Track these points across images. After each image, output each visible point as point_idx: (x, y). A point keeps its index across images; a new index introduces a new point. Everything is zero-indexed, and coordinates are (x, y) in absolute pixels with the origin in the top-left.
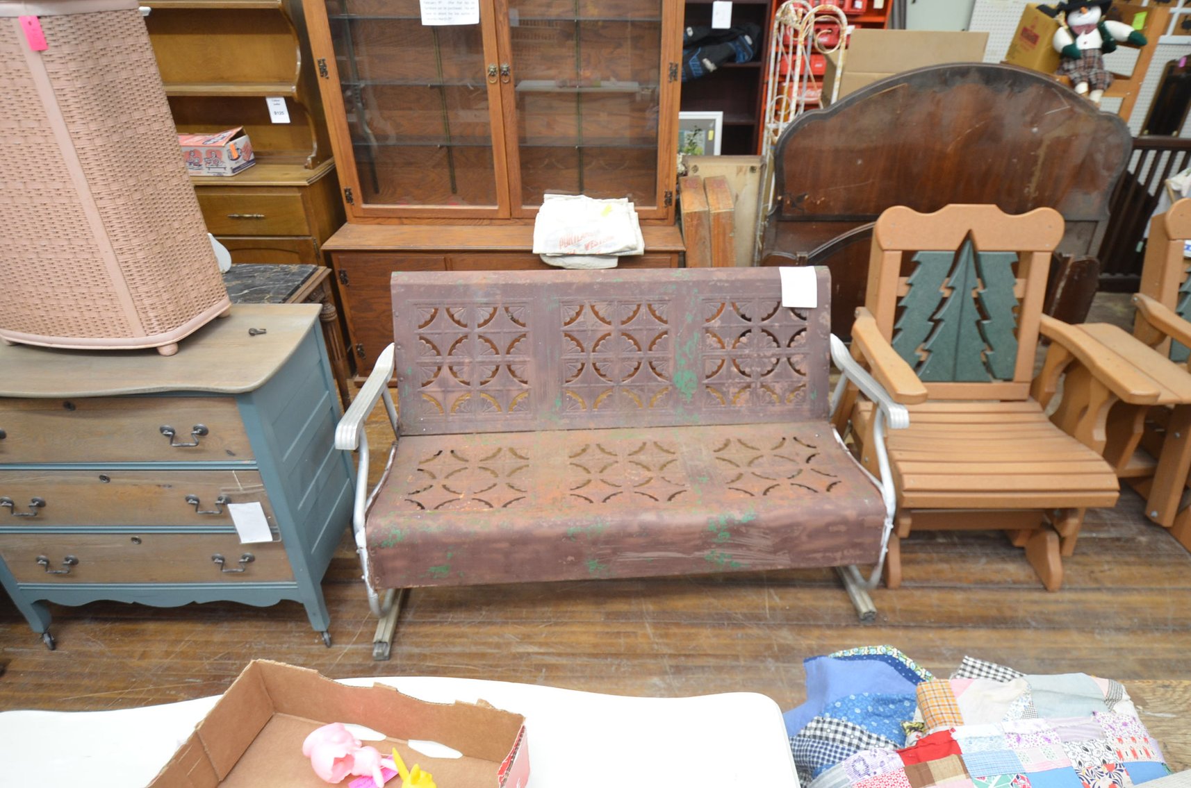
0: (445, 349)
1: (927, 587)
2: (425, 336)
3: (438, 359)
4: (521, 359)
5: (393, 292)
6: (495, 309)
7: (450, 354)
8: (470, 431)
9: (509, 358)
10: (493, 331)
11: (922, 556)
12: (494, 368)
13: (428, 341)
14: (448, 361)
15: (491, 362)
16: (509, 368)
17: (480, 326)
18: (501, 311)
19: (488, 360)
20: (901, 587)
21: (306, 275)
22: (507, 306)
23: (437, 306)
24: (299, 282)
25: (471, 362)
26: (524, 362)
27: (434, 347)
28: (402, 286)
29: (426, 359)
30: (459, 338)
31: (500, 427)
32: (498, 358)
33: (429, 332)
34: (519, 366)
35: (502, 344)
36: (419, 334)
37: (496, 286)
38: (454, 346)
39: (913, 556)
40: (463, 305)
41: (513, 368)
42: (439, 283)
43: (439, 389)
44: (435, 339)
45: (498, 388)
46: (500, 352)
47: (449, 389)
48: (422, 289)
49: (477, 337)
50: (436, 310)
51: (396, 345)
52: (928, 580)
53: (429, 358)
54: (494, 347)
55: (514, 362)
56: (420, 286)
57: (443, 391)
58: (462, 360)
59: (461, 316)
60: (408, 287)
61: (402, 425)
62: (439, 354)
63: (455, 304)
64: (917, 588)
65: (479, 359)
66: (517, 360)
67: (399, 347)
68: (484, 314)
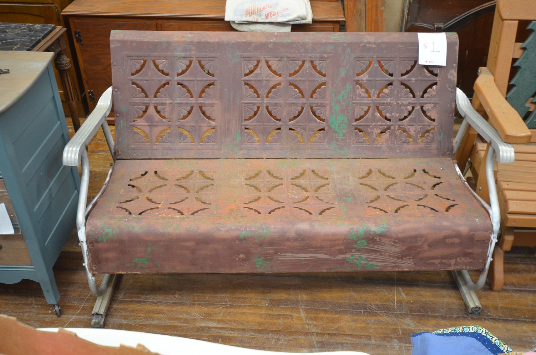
0: (151, 93)
1: (525, 291)
2: (136, 82)
3: (146, 100)
4: (211, 102)
5: (112, 46)
6: (191, 62)
7: (155, 96)
8: (170, 157)
9: (201, 100)
10: (188, 79)
11: (522, 266)
12: (189, 108)
13: (138, 86)
14: (153, 102)
15: (187, 104)
16: (201, 108)
17: (179, 75)
18: (195, 64)
19: (184, 102)
20: (503, 290)
21: (46, 32)
22: (199, 59)
23: (145, 58)
24: (40, 37)
25: (171, 103)
26: (212, 105)
27: (143, 91)
28: (119, 41)
29: (137, 100)
30: (162, 84)
31: (192, 155)
32: (192, 101)
33: (139, 78)
34: (208, 108)
35: (196, 89)
36: (132, 80)
37: (191, 43)
38: (158, 91)
39: (515, 266)
40: (166, 58)
41: (204, 108)
42: (147, 39)
43: (146, 124)
44: (143, 84)
45: (192, 124)
46: (194, 96)
47: (154, 124)
48: (134, 44)
49: (176, 83)
50: (145, 62)
51: (113, 88)
52: (526, 286)
53: (139, 99)
54: (189, 91)
55: (204, 104)
56: (132, 42)
57: (150, 126)
58: (164, 102)
59: (164, 66)
60: (123, 43)
61: (118, 151)
62: (147, 96)
63: (160, 57)
64: (517, 291)
65: (178, 101)
66: (207, 102)
67: (116, 90)
68: (181, 65)
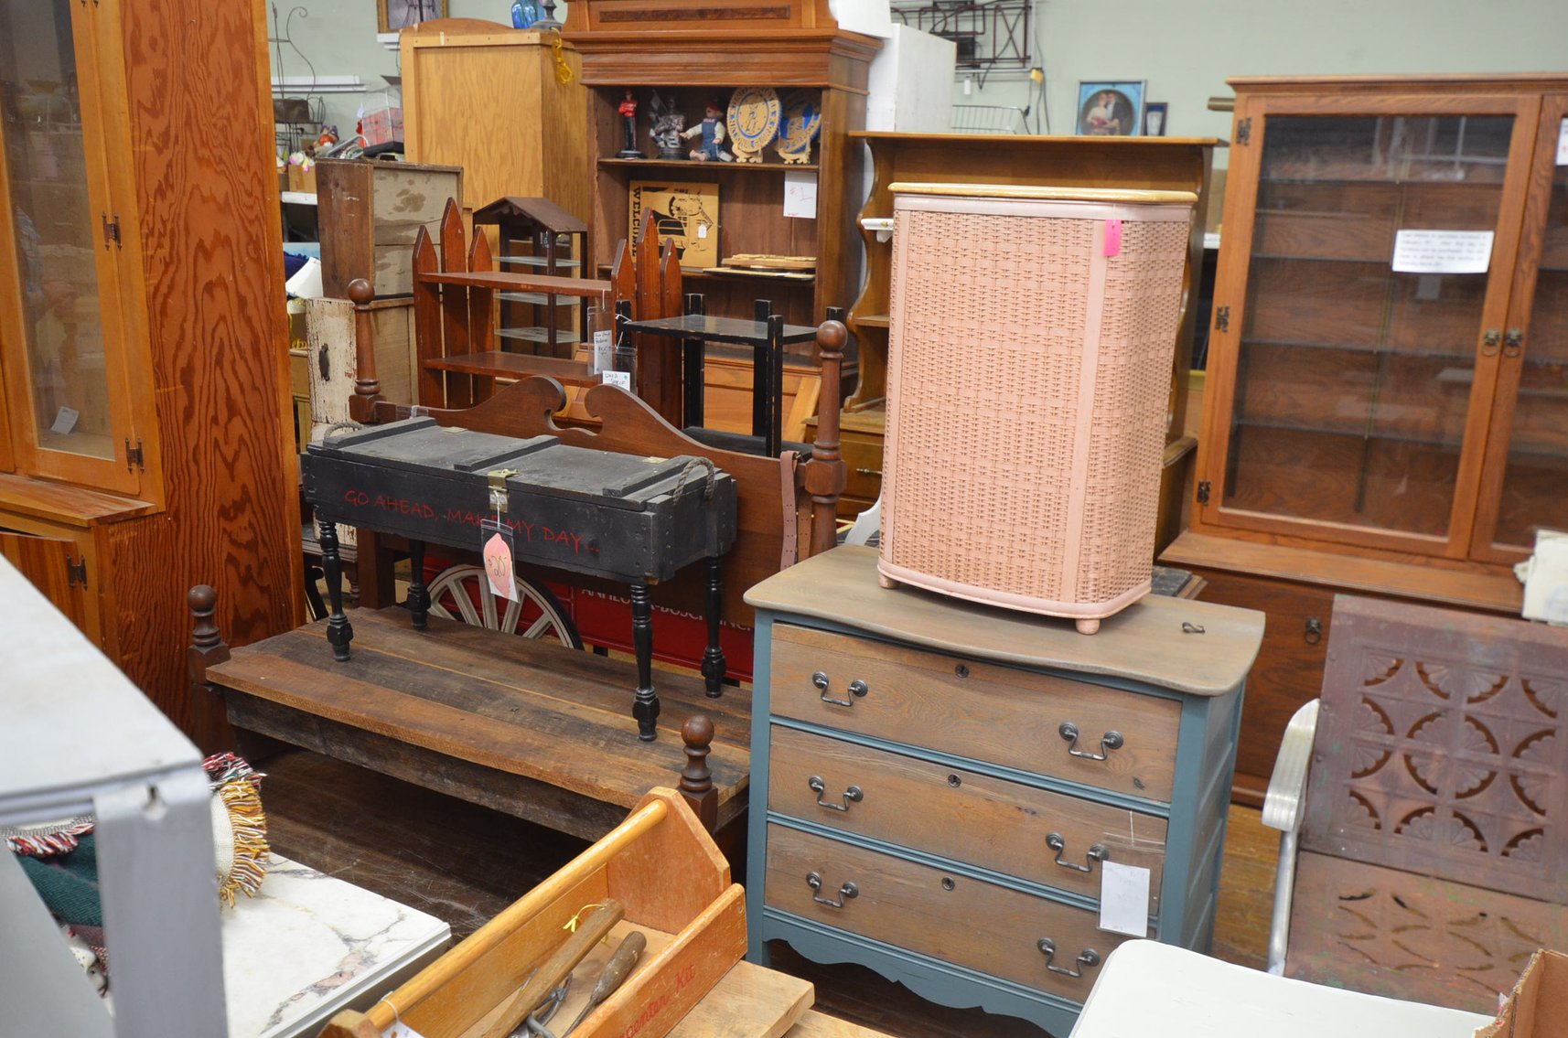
0: (1402, 726)
2: (1371, 698)
3: (1389, 739)
4: (1540, 770)
5: (1335, 622)
6: (1504, 679)
7: (1410, 735)
8: (1427, 872)
9: (1516, 763)
10: (1493, 713)
12: (1485, 775)
13: (1376, 708)
14: (1405, 746)
15: (1481, 764)
16: (1514, 779)
17: (1471, 701)
18: (1513, 685)
19: (1476, 759)
21: (1182, 582)
22: (1526, 677)
23: (1401, 657)
24: (1176, 589)
25: (1445, 756)
26: (1544, 778)
27: (1385, 719)
28: (1350, 616)
29: (1369, 736)
30: (1430, 712)
31: (1480, 877)
32: (1496, 760)
33: (1381, 693)
34: (1532, 782)
35: (1508, 737)
36: (1364, 694)
37: (1512, 641)
38: (1418, 726)
40: (1448, 663)
41: (1522, 782)
42: (1413, 621)
43: (1380, 789)
44: (1389, 706)
45: (1488, 811)
46: (1501, 750)
47: (1398, 792)
48: (1382, 626)
49: (1462, 717)
50: (1400, 662)
51: (1322, 704)
53: (1373, 733)
54: (1490, 739)
55: (1524, 772)
56: (1380, 621)
57: (1387, 794)
58: (1429, 750)
59: (1440, 678)
60: (1361, 621)
61: (1307, 832)
62: (1391, 731)
63: (1434, 659)
65: (1462, 753)
66: (1531, 770)
67: (1326, 707)
68: (1481, 684)
